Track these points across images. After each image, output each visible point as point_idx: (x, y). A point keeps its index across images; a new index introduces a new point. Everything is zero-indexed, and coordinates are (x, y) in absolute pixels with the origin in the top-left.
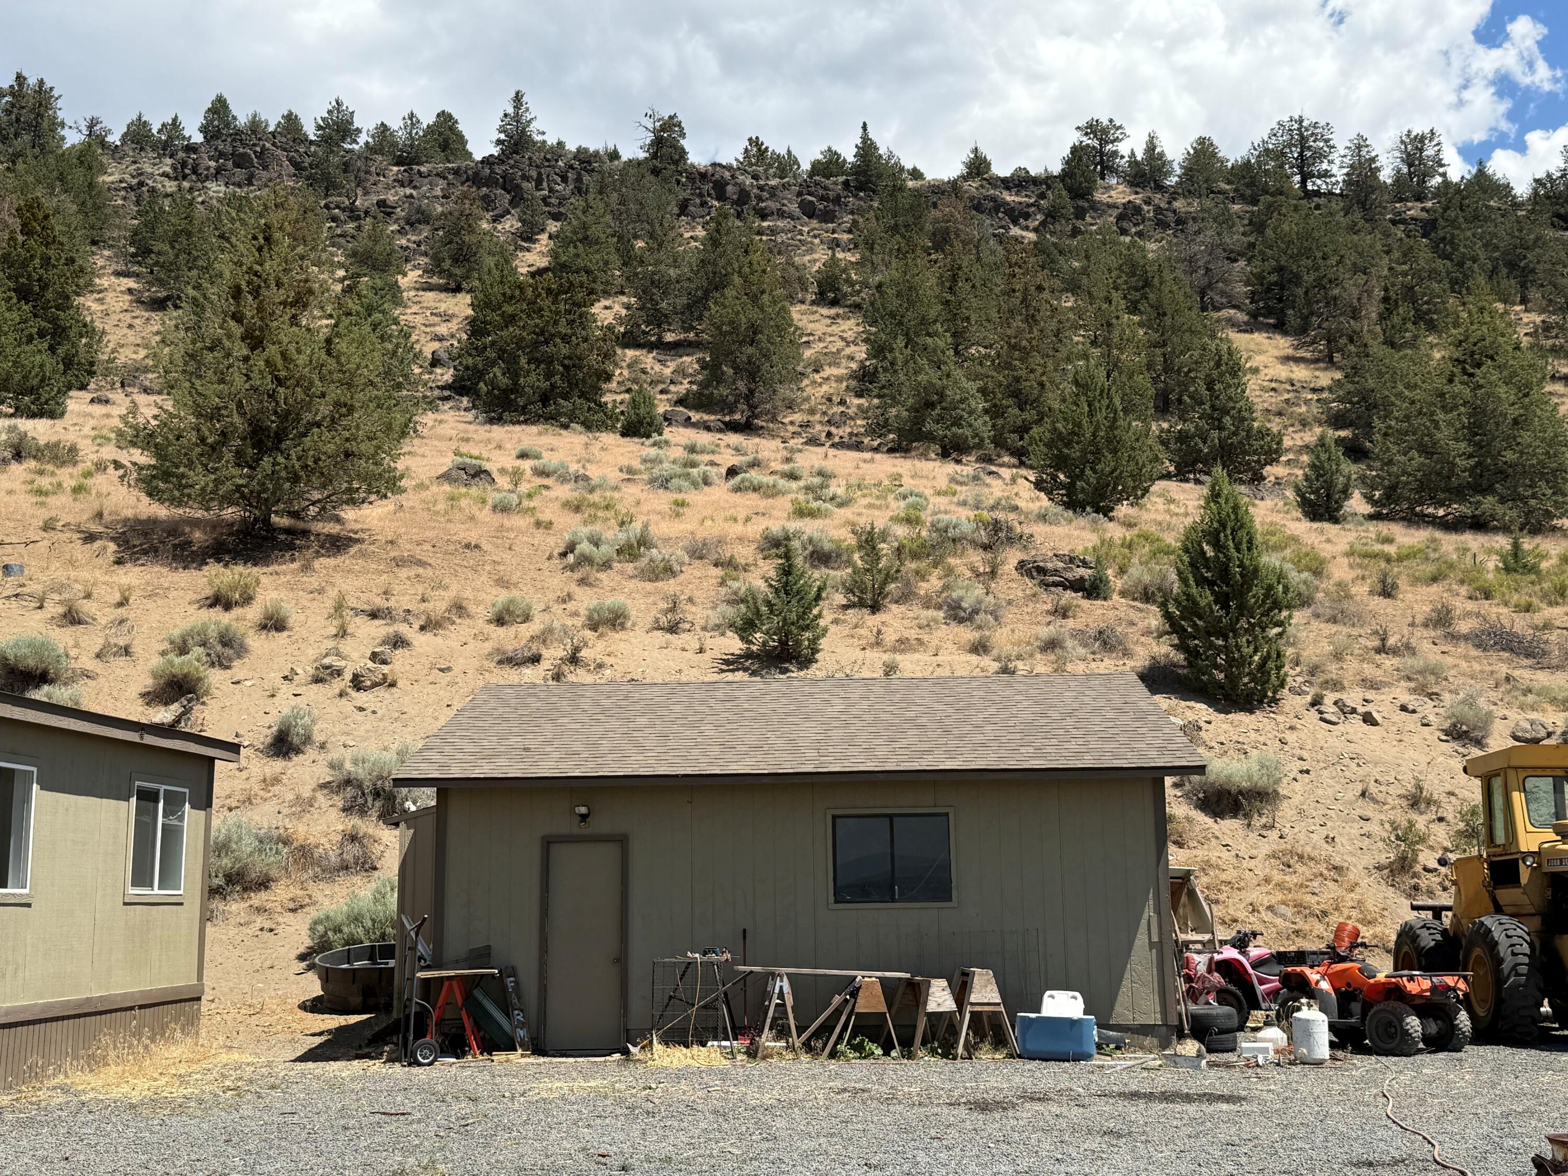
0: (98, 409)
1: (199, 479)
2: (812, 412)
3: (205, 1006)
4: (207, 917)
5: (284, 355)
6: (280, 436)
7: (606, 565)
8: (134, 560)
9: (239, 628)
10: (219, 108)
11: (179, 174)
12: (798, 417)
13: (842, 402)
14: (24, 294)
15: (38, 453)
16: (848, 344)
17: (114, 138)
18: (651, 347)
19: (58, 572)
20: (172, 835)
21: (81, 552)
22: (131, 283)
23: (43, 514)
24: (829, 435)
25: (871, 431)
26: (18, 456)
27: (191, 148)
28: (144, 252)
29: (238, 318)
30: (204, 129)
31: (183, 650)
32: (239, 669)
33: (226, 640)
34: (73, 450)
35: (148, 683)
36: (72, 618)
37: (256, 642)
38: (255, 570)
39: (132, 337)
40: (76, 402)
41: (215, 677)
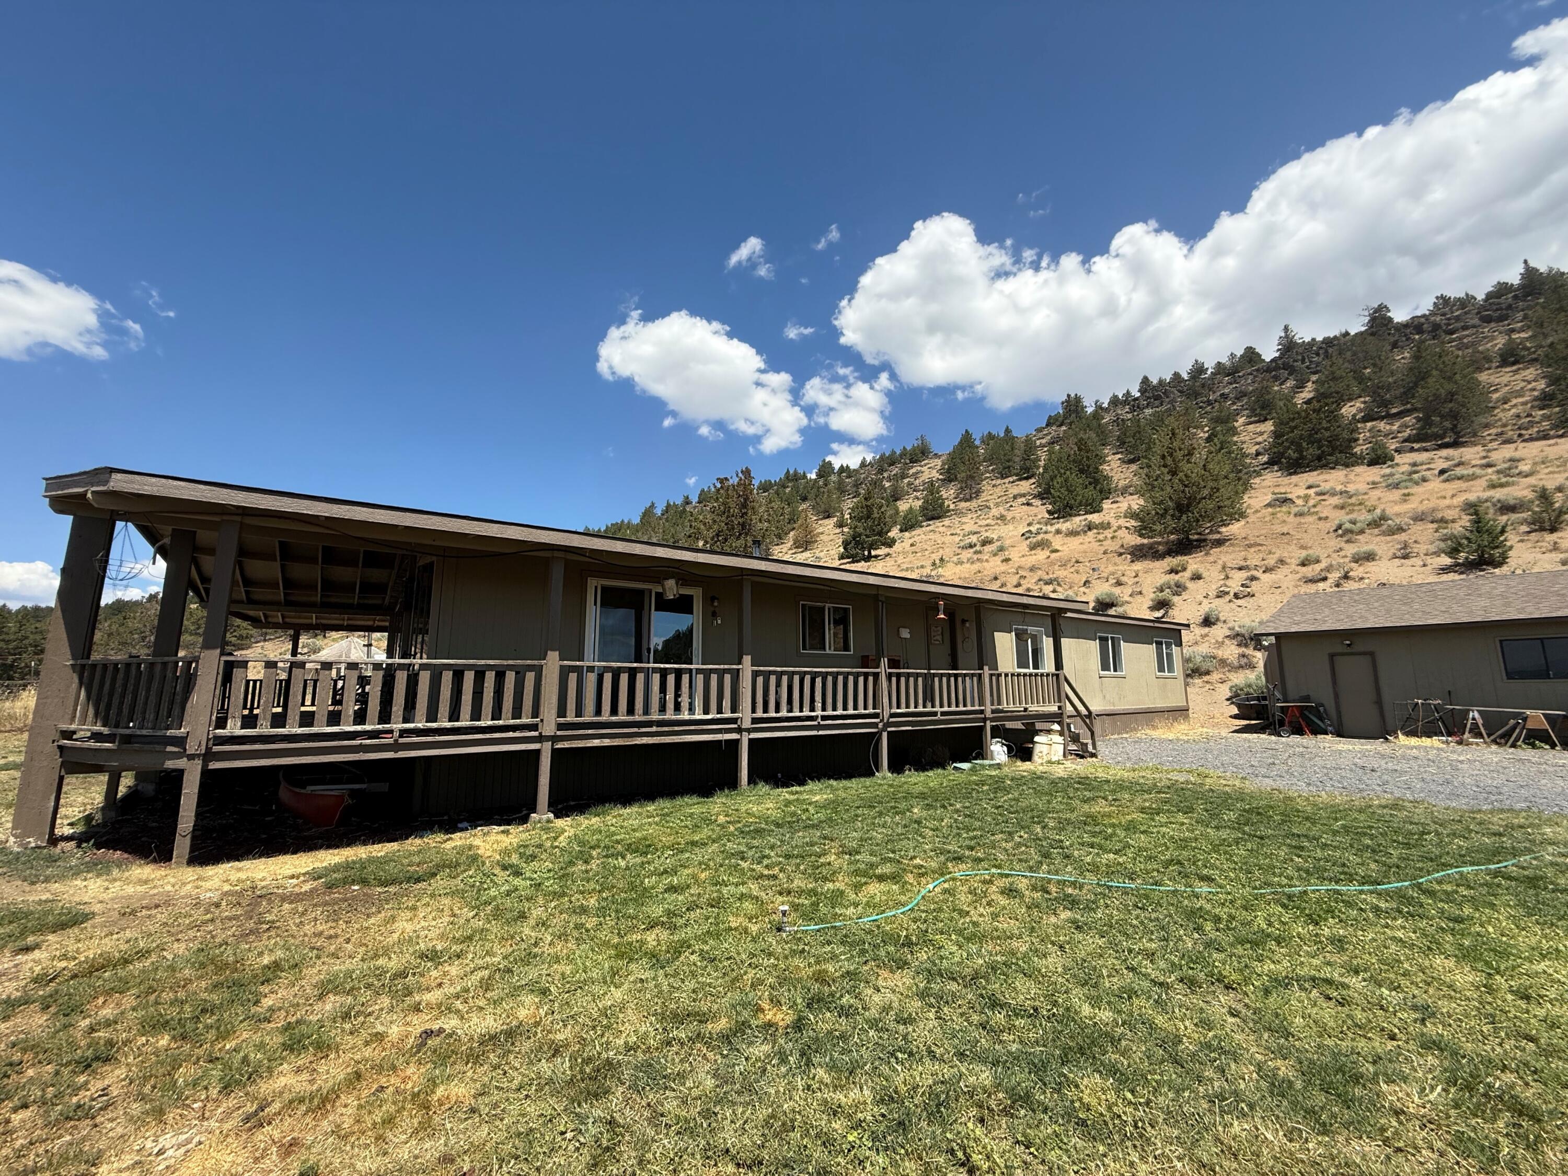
0: (1115, 506)
1: (1158, 527)
2: (1505, 426)
3: (1191, 711)
4: (1187, 684)
5: (1186, 476)
6: (1189, 505)
7: (1362, 532)
8: (1138, 560)
9: (1182, 580)
10: (1145, 380)
11: (1132, 411)
12: (1493, 431)
13: (1529, 415)
14: (1082, 471)
15: (1096, 527)
16: (1529, 383)
17: (1105, 405)
18: (1382, 418)
19: (1111, 568)
20: (1170, 656)
21: (1118, 560)
22: (1119, 456)
23: (1103, 549)
24: (1520, 435)
25: (1555, 427)
26: (1090, 529)
27: (1136, 399)
28: (1123, 443)
29: (1165, 466)
30: (1139, 391)
31: (1162, 591)
32: (1185, 595)
33: (1178, 585)
34: (1109, 523)
35: (1150, 603)
36: (1119, 583)
37: (1190, 585)
38: (1185, 558)
39: (1123, 476)
40: (1106, 505)
41: (1176, 599)
